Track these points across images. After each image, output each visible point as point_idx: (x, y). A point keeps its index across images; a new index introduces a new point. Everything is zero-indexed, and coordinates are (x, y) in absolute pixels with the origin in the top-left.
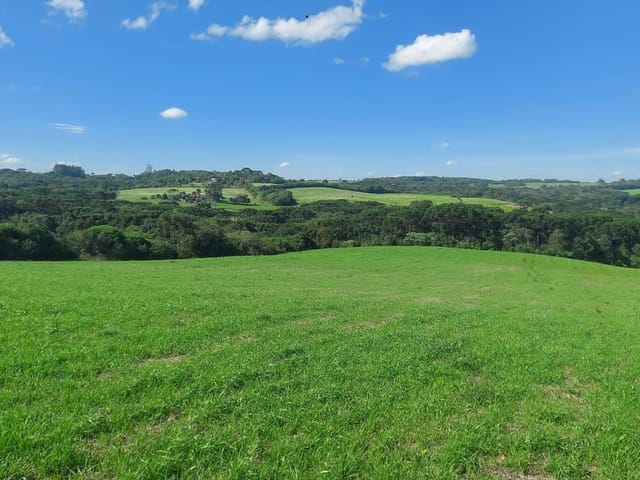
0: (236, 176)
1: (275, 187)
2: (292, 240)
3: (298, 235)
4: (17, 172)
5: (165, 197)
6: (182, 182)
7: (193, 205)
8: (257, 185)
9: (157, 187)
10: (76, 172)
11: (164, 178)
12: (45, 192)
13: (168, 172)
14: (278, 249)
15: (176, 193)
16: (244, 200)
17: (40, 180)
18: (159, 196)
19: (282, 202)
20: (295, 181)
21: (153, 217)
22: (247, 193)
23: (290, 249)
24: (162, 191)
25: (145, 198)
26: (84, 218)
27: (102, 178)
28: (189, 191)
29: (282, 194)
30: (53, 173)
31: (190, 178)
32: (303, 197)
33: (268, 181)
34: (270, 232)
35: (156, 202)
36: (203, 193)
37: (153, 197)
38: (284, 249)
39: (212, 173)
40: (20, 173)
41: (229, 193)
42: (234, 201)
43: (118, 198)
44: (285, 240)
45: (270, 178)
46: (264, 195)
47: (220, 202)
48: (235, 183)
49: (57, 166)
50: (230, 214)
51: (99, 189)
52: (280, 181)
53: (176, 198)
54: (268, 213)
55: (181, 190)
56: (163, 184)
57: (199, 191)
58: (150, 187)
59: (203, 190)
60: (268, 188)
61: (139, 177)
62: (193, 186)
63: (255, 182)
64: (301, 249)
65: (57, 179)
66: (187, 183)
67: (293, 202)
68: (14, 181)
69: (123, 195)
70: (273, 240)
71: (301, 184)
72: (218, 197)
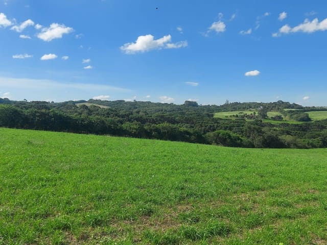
0: (274, 105)
1: (298, 111)
2: (315, 141)
3: (319, 138)
4: (170, 105)
5: (237, 116)
6: (244, 109)
7: (252, 120)
8: (286, 110)
9: (232, 111)
10: (194, 104)
11: (235, 106)
12: (183, 114)
13: (236, 103)
14: (307, 145)
15: (242, 114)
16: (280, 118)
17: (179, 108)
18: (234, 116)
19: (302, 120)
20: (309, 107)
21: (237, 126)
22: (281, 115)
23: (314, 147)
24: (235, 113)
25: (227, 117)
26: (206, 126)
27: (205, 107)
28: (249, 113)
29: (302, 115)
30: (184, 105)
31: (249, 106)
32: (315, 117)
33: (293, 107)
34: (301, 136)
35: (234, 119)
36: (257, 114)
37: (231, 116)
38: (311, 146)
39: (260, 104)
40: (171, 105)
41: (271, 114)
42: (274, 119)
43: (214, 117)
44: (311, 141)
45: (294, 106)
46: (291, 116)
47: (266, 119)
48: (273, 108)
49: (186, 101)
50: (273, 126)
51: (205, 112)
52: (300, 107)
53: (243, 117)
54: (296, 125)
55: (245, 112)
56: (235, 109)
57: (255, 113)
58: (228, 111)
59: (257, 113)
60: (293, 111)
61: (222, 106)
62: (250, 111)
63: (285, 108)
64: (321, 147)
65: (186, 108)
66: (248, 109)
67: (309, 120)
68: (169, 108)
69: (217, 115)
70: (304, 141)
71: (313, 109)
72: (265, 116)
